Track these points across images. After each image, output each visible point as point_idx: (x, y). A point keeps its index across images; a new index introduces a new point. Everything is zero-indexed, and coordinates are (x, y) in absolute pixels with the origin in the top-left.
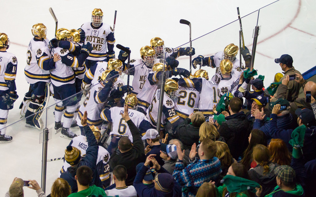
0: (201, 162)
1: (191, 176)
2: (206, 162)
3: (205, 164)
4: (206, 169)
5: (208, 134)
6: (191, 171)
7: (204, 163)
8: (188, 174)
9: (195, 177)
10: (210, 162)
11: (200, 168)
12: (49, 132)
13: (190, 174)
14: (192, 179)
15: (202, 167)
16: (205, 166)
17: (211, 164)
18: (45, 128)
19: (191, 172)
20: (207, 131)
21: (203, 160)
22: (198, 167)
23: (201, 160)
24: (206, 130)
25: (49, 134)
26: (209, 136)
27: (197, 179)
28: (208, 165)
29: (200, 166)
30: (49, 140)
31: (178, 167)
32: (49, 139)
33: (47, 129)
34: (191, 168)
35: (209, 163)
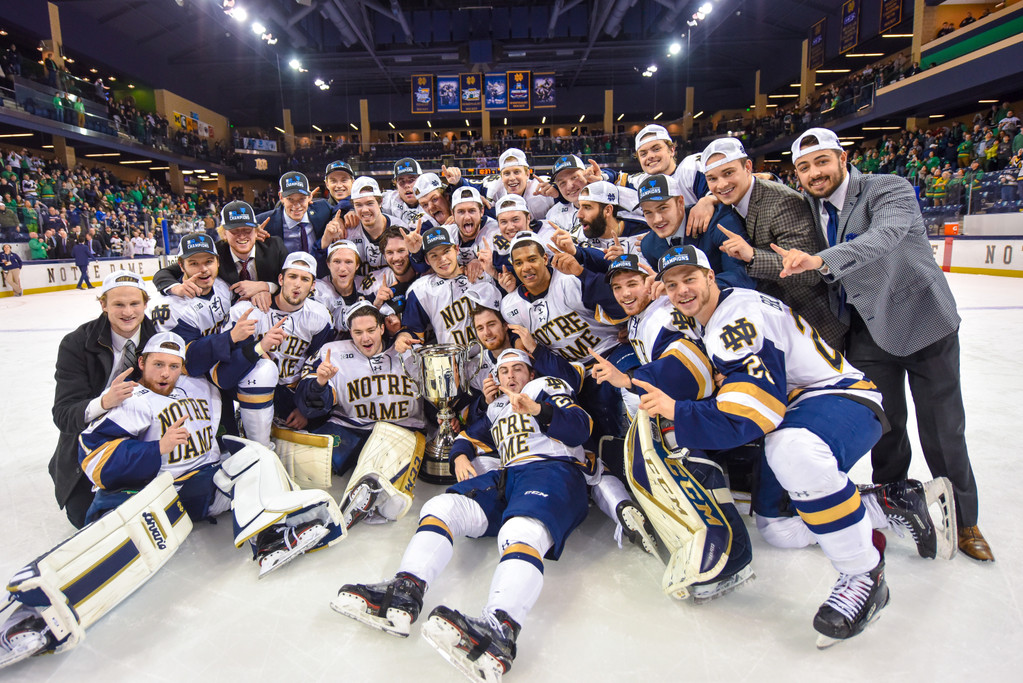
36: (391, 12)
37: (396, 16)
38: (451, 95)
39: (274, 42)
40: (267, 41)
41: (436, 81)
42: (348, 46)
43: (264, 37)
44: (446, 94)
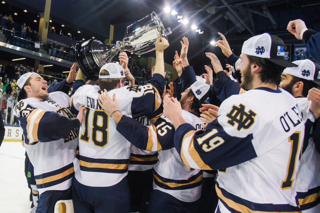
36: (263, 13)
37: (266, 15)
38: (302, 55)
39: (202, 33)
40: (199, 32)
41: (293, 48)
42: (240, 32)
43: (197, 31)
44: (299, 54)
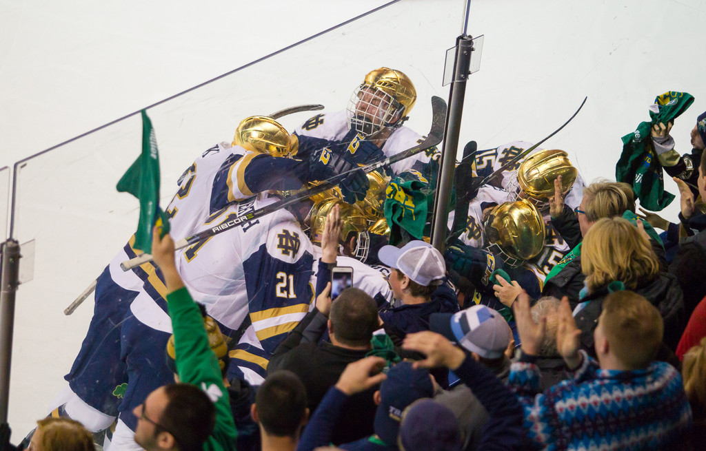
0: (603, 378)
1: (560, 426)
2: (621, 379)
3: (615, 387)
4: (620, 405)
5: (622, 260)
6: (559, 405)
7: (614, 381)
8: (550, 416)
9: (572, 430)
10: (637, 380)
11: (594, 398)
12: (22, 252)
13: (555, 415)
14: (562, 436)
15: (606, 396)
16: (617, 393)
17: (639, 390)
18: (8, 240)
19: (561, 409)
20: (618, 249)
21: (611, 372)
22: (587, 394)
23: (605, 372)
24: (614, 244)
25: (21, 260)
26: (625, 266)
27: (580, 438)
28: (628, 392)
29: (598, 391)
30: (20, 286)
31: (520, 382)
32: (20, 279)
33: (17, 242)
34: (564, 394)
35: (633, 385)
